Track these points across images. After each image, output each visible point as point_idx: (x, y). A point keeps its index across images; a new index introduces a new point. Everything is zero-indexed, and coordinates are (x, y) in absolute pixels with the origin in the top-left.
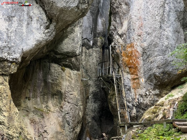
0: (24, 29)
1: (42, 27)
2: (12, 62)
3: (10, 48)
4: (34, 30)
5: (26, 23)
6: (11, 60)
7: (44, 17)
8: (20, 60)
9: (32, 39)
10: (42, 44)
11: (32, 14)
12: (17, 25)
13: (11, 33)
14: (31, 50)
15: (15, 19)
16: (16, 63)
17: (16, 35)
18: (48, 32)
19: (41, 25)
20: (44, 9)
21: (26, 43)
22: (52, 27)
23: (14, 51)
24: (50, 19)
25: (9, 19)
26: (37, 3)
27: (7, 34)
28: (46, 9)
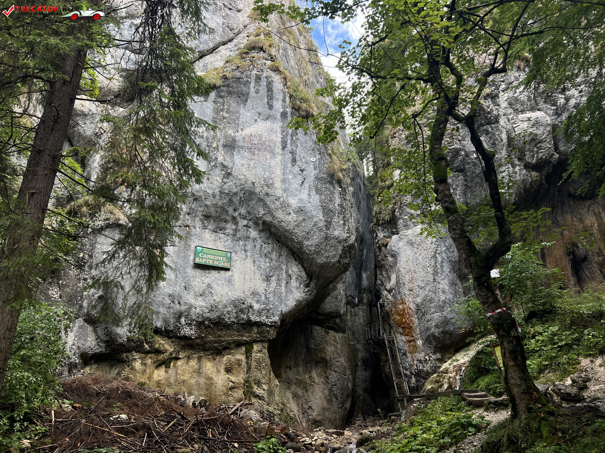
0: (283, 289)
1: (302, 285)
2: (270, 326)
3: (268, 310)
4: (293, 290)
5: (285, 282)
6: (269, 324)
7: (304, 274)
8: (279, 323)
9: (291, 299)
10: (303, 304)
11: (290, 272)
12: (275, 285)
13: (269, 293)
14: (290, 312)
15: (273, 278)
16: (275, 327)
17: (274, 296)
18: (309, 291)
19: (300, 284)
20: (303, 266)
21: (285, 304)
22: (312, 284)
23: (273, 314)
24: (310, 276)
25: (268, 279)
26: (296, 260)
27: (266, 295)
28: (305, 266)
